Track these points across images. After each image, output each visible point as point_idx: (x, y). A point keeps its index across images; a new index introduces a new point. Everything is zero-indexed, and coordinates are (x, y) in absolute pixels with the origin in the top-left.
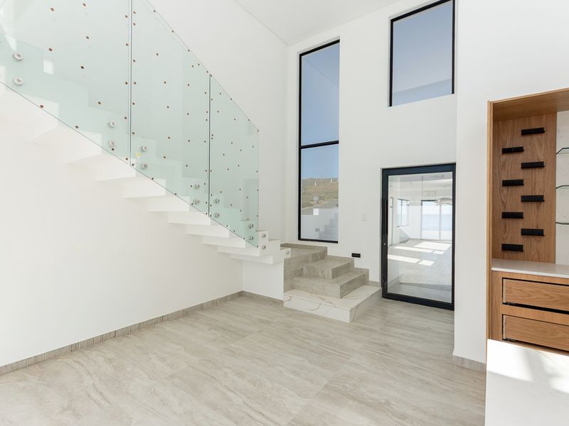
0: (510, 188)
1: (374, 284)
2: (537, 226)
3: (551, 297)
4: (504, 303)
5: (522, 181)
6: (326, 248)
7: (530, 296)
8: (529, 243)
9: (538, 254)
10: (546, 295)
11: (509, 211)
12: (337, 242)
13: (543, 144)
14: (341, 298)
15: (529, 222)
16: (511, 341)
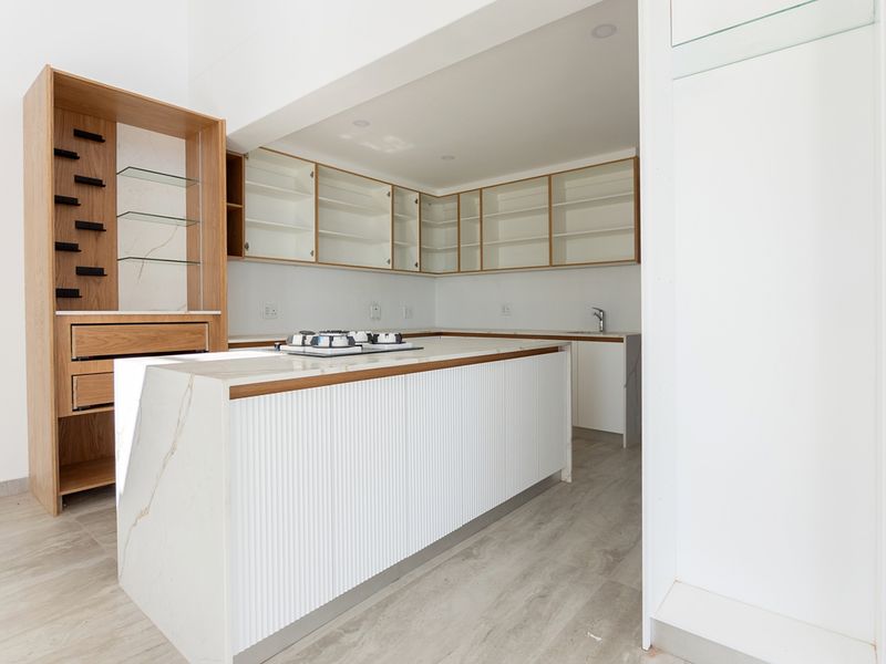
2: (96, 264)
3: (130, 341)
4: (73, 360)
5: (77, 200)
7: (107, 342)
8: (86, 286)
9: (98, 300)
10: (124, 338)
13: (102, 158)
15: (86, 259)
16: (84, 409)
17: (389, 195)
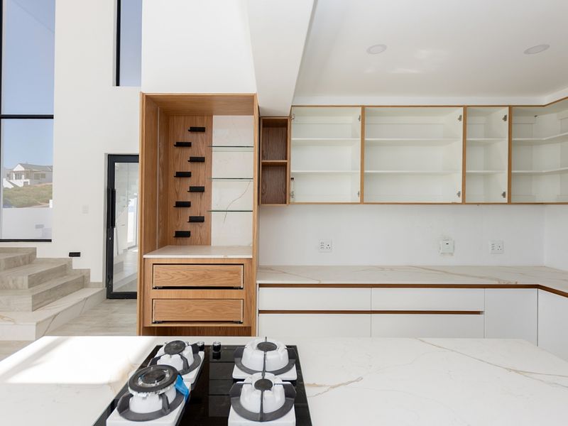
0: (182, 178)
1: (97, 285)
2: (200, 214)
3: (187, 277)
4: (153, 288)
5: (190, 173)
6: (36, 248)
7: (173, 277)
8: (195, 229)
9: (201, 239)
10: (184, 275)
11: (181, 201)
12: (50, 241)
13: (205, 142)
14: (33, 311)
15: (191, 212)
16: (159, 322)
17: (460, 119)
